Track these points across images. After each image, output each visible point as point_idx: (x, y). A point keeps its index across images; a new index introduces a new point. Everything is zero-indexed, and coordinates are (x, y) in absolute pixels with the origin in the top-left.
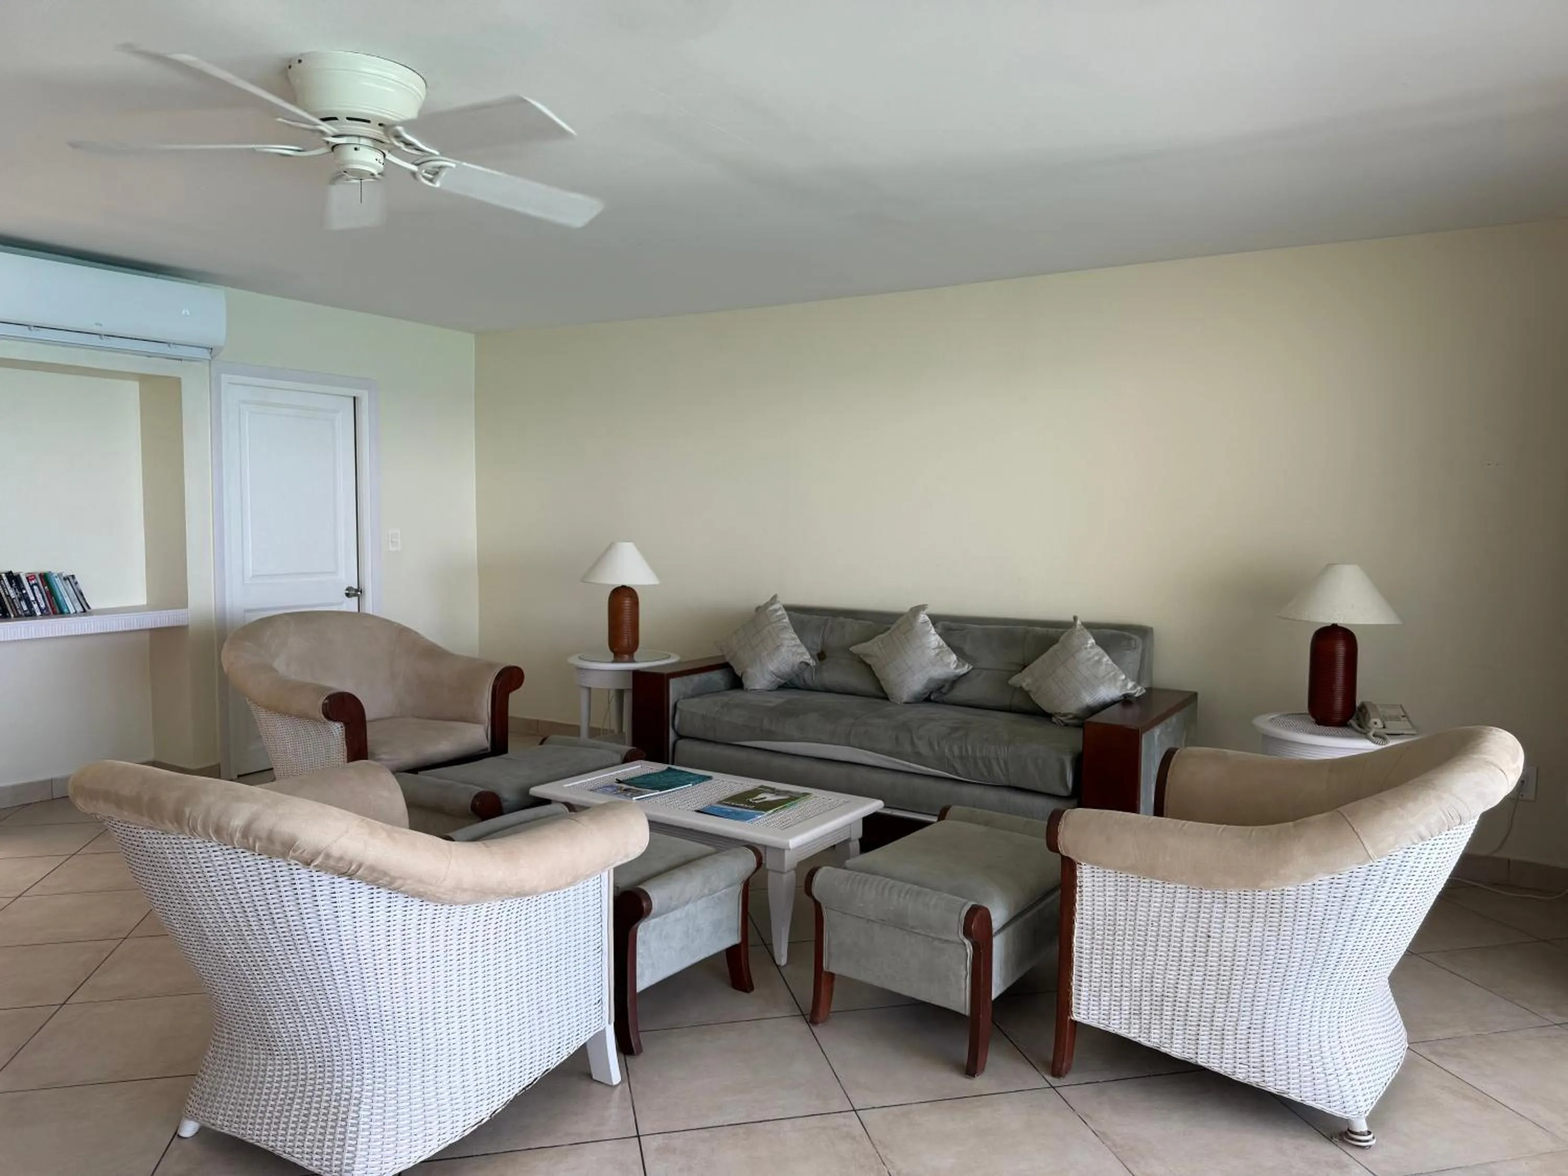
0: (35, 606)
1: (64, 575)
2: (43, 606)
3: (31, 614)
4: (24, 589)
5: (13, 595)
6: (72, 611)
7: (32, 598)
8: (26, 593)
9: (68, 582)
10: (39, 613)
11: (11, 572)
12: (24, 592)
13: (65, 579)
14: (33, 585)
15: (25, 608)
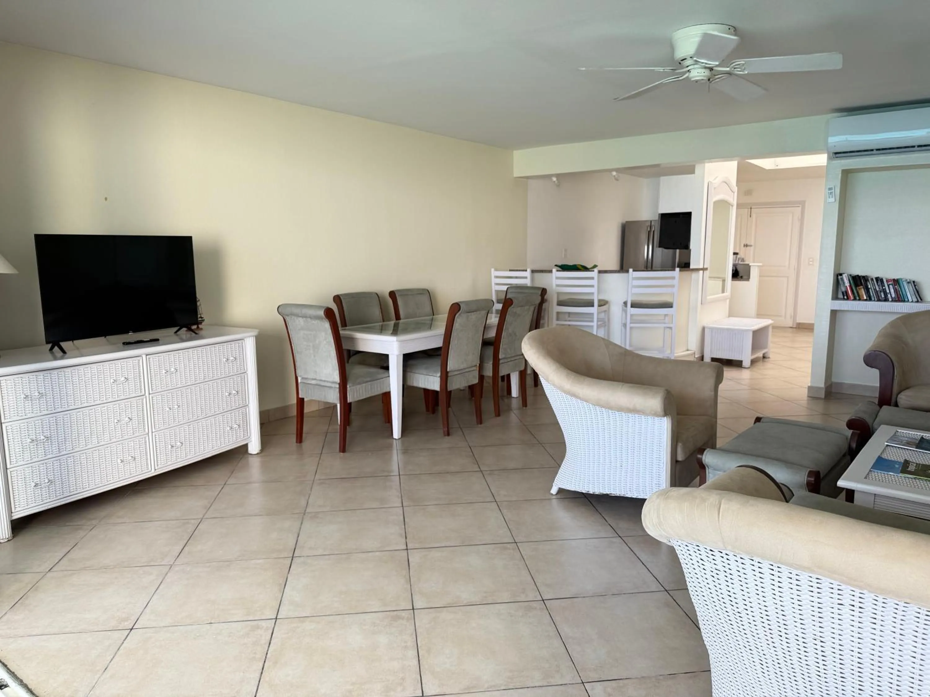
0: (889, 296)
1: (908, 281)
2: (893, 296)
3: (886, 300)
4: (884, 286)
5: (878, 289)
6: (910, 300)
7: (888, 291)
8: (885, 289)
9: (910, 284)
10: (890, 300)
11: (878, 277)
12: (884, 288)
13: (908, 283)
14: (890, 285)
15: (883, 296)
